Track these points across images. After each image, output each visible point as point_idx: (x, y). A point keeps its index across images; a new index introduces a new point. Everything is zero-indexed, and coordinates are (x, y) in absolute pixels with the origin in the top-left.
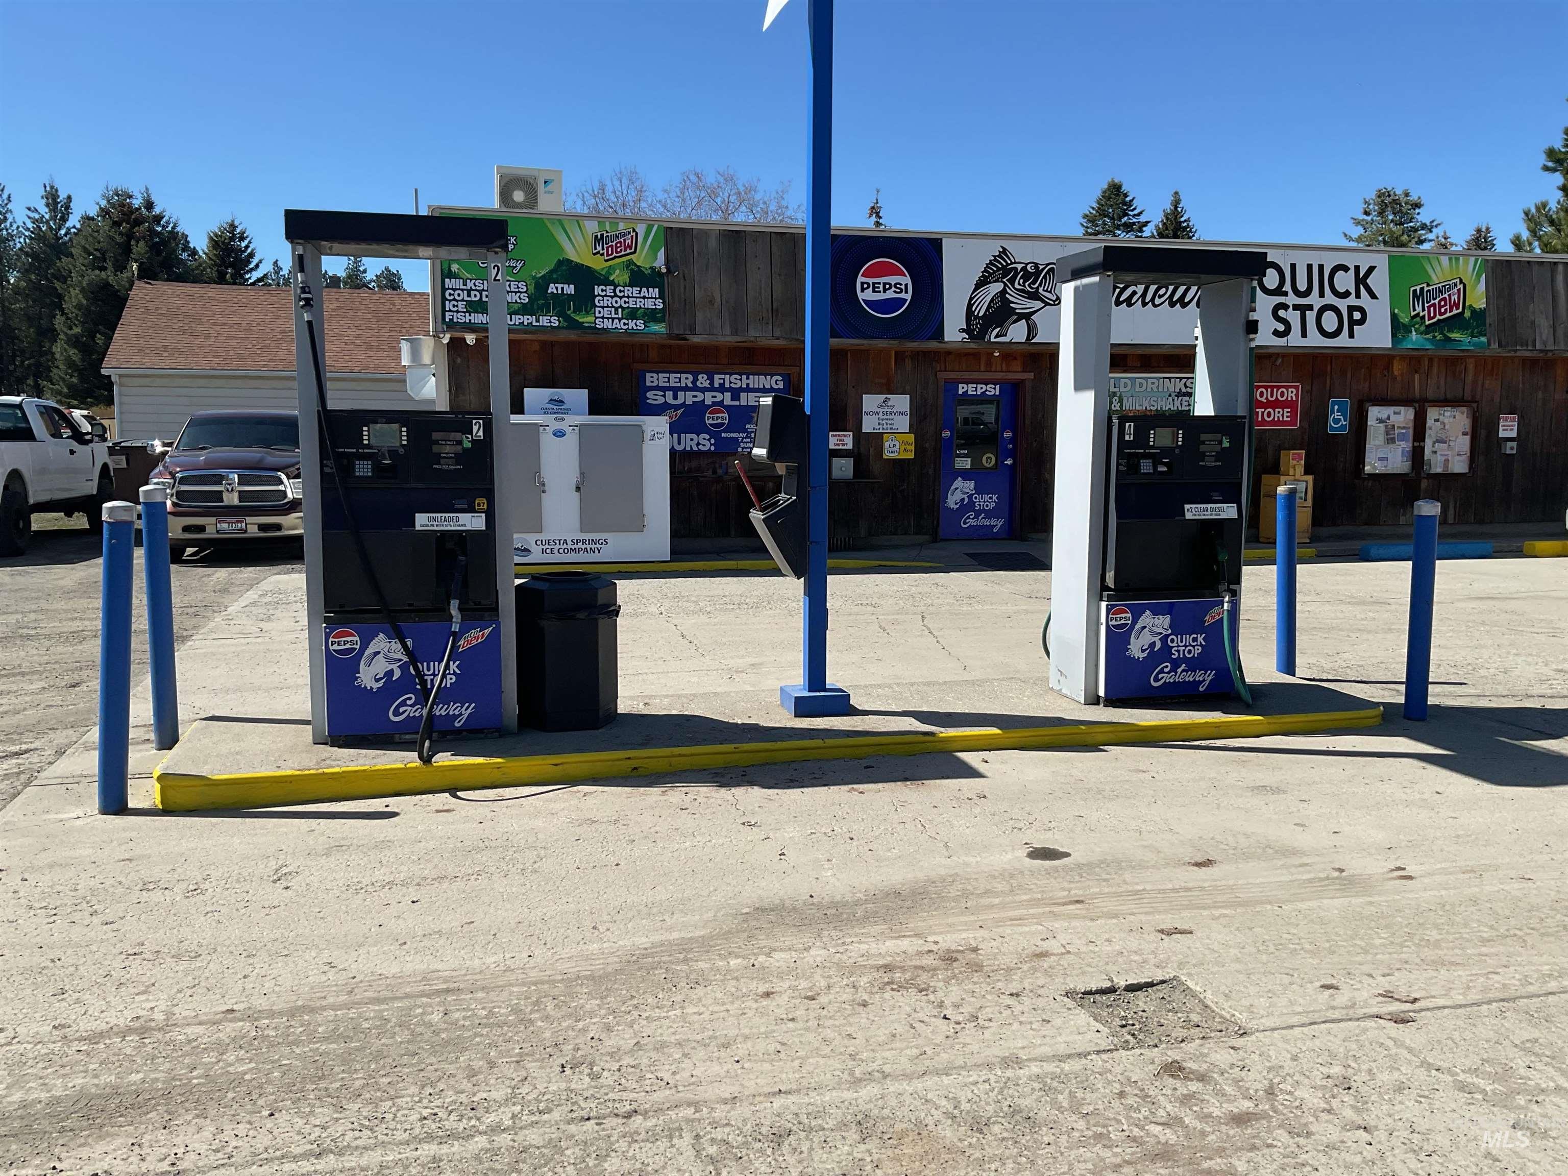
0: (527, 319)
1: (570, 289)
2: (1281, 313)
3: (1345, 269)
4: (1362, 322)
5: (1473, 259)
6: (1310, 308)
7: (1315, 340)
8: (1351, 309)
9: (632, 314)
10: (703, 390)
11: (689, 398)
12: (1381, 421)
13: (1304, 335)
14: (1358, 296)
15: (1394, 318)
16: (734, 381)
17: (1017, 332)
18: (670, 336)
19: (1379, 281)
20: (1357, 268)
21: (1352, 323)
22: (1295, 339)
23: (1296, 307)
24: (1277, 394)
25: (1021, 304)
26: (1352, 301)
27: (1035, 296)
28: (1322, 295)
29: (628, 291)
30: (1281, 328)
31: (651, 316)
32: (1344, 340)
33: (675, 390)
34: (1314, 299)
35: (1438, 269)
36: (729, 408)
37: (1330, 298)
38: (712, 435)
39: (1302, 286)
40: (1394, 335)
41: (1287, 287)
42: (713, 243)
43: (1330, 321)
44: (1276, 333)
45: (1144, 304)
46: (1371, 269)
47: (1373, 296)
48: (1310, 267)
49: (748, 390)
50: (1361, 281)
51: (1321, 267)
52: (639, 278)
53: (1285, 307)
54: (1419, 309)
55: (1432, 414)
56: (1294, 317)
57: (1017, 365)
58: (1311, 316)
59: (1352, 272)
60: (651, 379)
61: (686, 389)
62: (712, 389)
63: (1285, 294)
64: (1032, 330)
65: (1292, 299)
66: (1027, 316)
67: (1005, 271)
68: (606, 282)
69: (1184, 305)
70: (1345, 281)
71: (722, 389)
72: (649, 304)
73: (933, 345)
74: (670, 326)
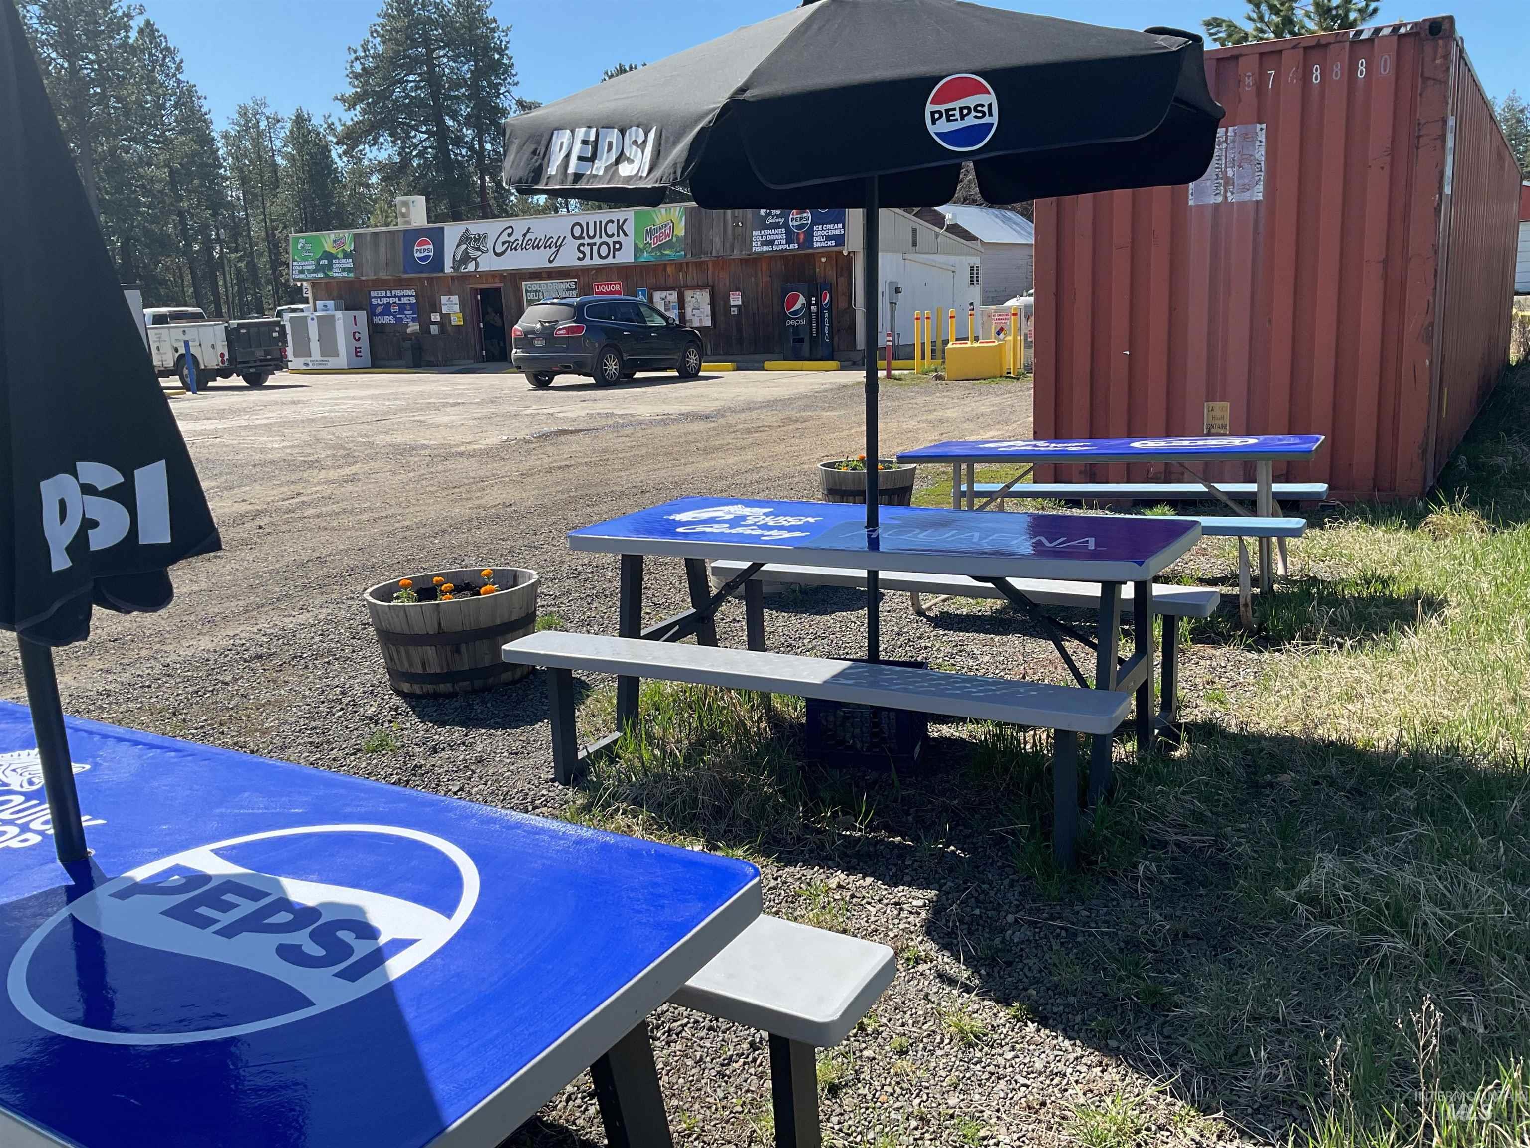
0: (315, 275)
1: (326, 262)
2: (582, 248)
3: (612, 222)
4: (619, 249)
5: (678, 209)
6: (595, 244)
7: (597, 261)
8: (615, 243)
9: (344, 270)
10: (389, 297)
11: (385, 301)
12: (663, 299)
13: (591, 258)
14: (618, 235)
15: (636, 245)
16: (399, 293)
17: (471, 267)
18: (356, 277)
19: (629, 227)
20: (618, 221)
21: (615, 250)
22: (587, 262)
23: (588, 244)
24: (610, 287)
25: (473, 253)
26: (615, 238)
27: (478, 249)
28: (601, 237)
29: (344, 261)
30: (581, 256)
31: (349, 270)
32: (610, 260)
33: (380, 298)
34: (597, 240)
35: (660, 217)
36: (399, 305)
37: (605, 238)
38: (395, 317)
39: (591, 233)
40: (635, 255)
41: (585, 235)
42: (368, 238)
43: (604, 250)
44: (579, 259)
45: (534, 248)
46: (625, 220)
47: (626, 235)
48: (595, 223)
49: (404, 296)
50: (620, 227)
51: (601, 222)
52: (346, 255)
53: (583, 245)
54: (649, 239)
55: (688, 294)
56: (587, 249)
57: (497, 280)
58: (595, 248)
59: (615, 223)
60: (373, 294)
61: (383, 297)
62: (392, 297)
63: (584, 238)
64: (477, 265)
65: (587, 241)
66: (475, 259)
67: (467, 238)
68: (337, 258)
69: (539, 248)
70: (612, 228)
71: (395, 297)
72: (348, 265)
73: (441, 274)
74: (355, 273)
